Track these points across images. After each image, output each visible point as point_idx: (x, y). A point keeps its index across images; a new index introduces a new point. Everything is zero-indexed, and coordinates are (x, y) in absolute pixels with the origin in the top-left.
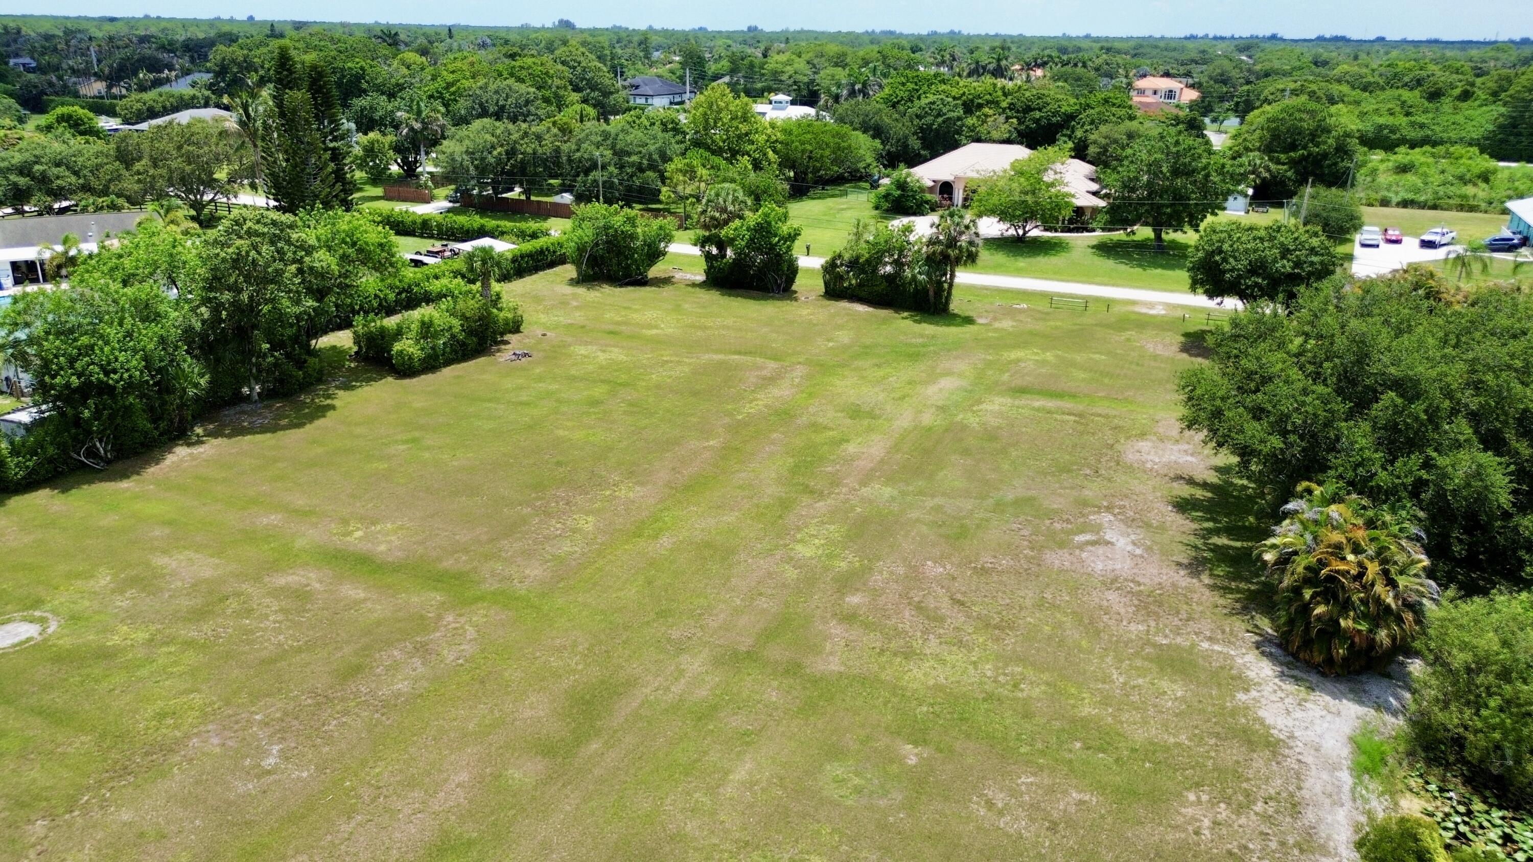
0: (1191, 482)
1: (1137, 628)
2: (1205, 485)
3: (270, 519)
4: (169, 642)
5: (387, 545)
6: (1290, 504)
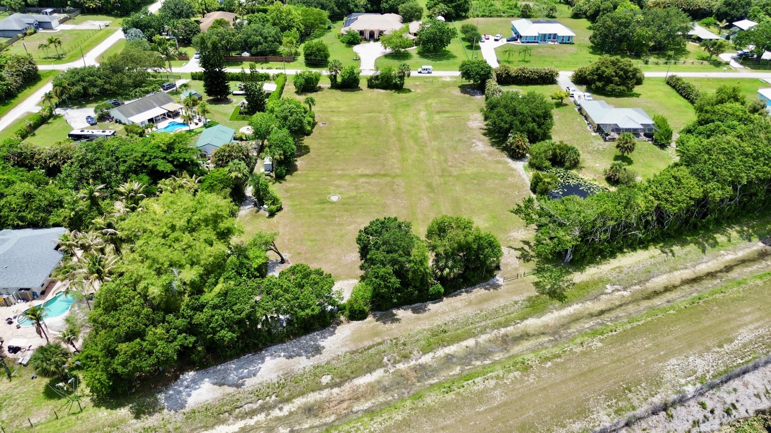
0: (483, 129)
1: (490, 158)
2: (486, 129)
3: (339, 172)
4: (361, 193)
5: (367, 172)
6: (509, 135)
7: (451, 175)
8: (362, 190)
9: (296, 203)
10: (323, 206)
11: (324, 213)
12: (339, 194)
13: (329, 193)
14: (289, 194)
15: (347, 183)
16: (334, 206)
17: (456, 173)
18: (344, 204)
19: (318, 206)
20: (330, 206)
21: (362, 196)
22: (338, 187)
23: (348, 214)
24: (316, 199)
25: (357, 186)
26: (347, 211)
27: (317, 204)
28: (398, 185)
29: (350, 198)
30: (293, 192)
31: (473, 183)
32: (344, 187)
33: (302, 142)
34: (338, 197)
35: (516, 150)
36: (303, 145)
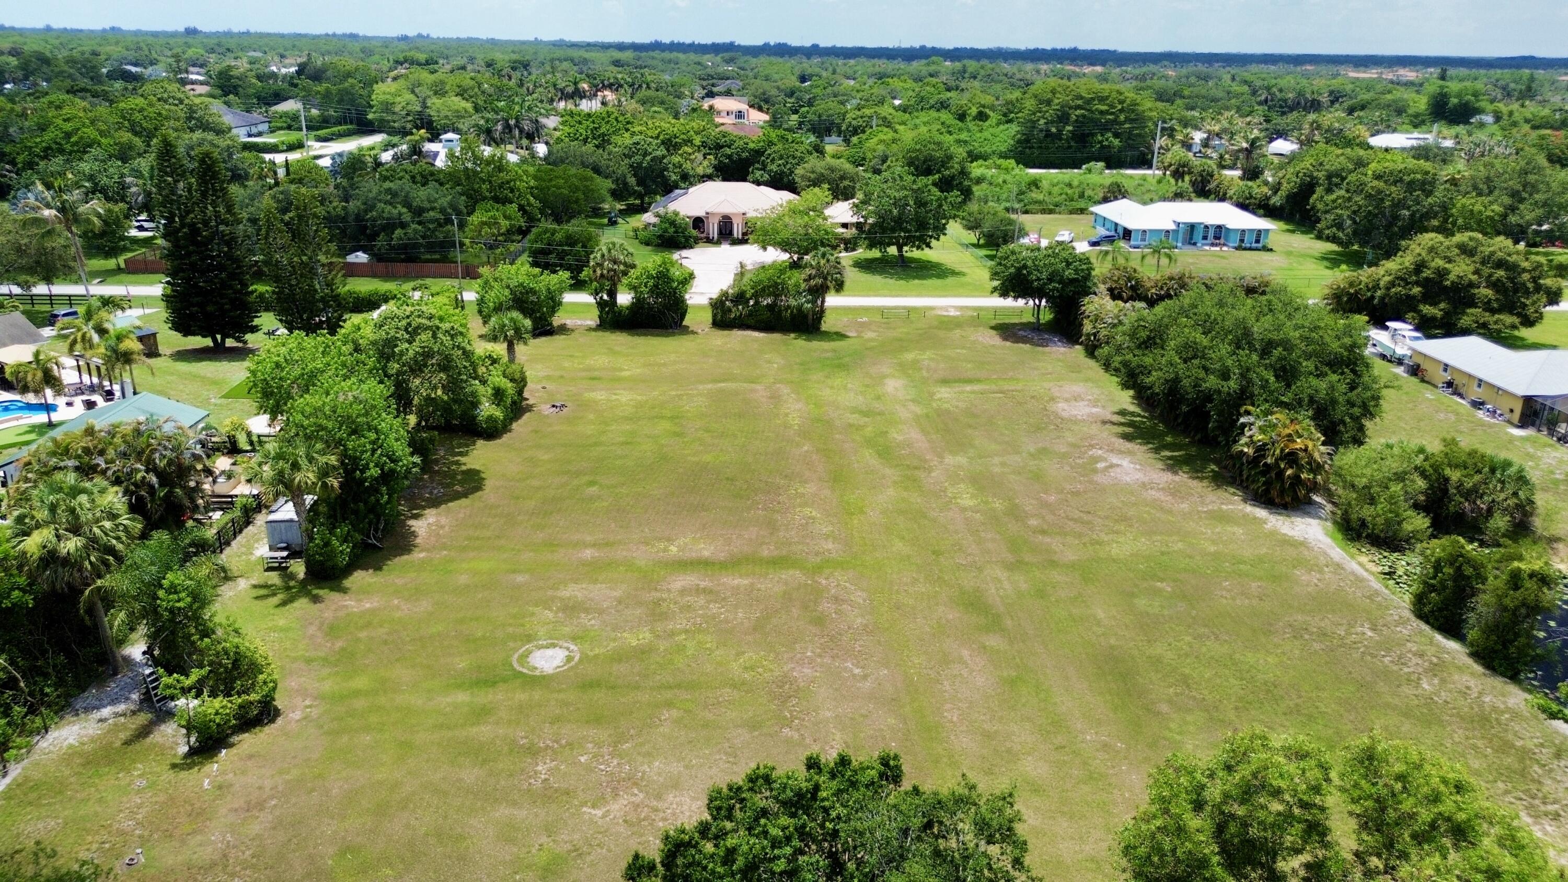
0: (1112, 423)
2: (1122, 424)
3: (588, 553)
4: (672, 634)
5: (706, 550)
6: (1242, 420)
7: (1053, 564)
8: (680, 623)
9: (361, 682)
10: (485, 697)
11: (484, 731)
12: (574, 639)
13: (529, 638)
14: (339, 644)
15: (617, 594)
16: (537, 695)
17: (1071, 556)
18: (589, 685)
19: (462, 697)
20: (521, 696)
21: (681, 649)
22: (571, 609)
23: (603, 734)
24: (462, 663)
25: (657, 603)
26: (597, 720)
27: (459, 686)
28: (836, 599)
29: (619, 657)
30: (363, 634)
31: (1157, 592)
32: (601, 612)
33: (463, 459)
34: (567, 653)
35: (1285, 470)
36: (464, 468)
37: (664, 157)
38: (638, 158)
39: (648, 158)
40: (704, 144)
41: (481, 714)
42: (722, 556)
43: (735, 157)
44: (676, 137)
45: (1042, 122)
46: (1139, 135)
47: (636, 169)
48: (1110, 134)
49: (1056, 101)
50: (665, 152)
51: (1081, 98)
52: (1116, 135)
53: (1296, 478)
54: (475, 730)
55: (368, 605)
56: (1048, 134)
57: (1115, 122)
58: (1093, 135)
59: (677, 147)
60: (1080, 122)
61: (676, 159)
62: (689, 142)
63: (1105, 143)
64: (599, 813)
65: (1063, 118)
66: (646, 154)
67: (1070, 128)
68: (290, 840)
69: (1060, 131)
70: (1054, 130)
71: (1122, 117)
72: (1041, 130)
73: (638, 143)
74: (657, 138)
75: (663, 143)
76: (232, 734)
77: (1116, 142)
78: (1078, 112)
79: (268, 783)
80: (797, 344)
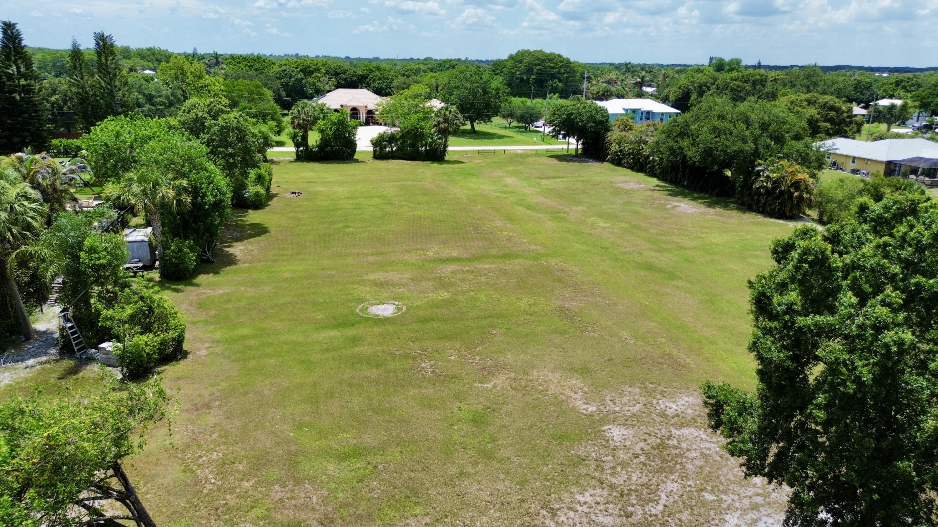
0: (657, 190)
3: (371, 259)
4: (464, 292)
5: (453, 253)
6: (757, 169)
7: (683, 248)
8: (465, 287)
9: (245, 331)
10: (350, 332)
11: (364, 350)
12: (394, 299)
14: (212, 313)
15: (408, 276)
16: (390, 328)
19: (333, 333)
20: (379, 330)
21: (476, 299)
22: (380, 284)
23: (456, 344)
24: (319, 316)
25: (440, 279)
26: (446, 337)
27: (326, 328)
29: (435, 305)
32: (403, 285)
33: (245, 219)
34: (395, 306)
35: (793, 193)
36: (248, 223)
37: (303, 79)
38: (285, 80)
39: (293, 79)
40: (327, 72)
41: (355, 341)
42: (466, 255)
43: (349, 80)
44: (309, 67)
45: (518, 73)
46: (571, 81)
47: (285, 86)
48: (556, 80)
49: (526, 61)
50: (303, 76)
51: (538, 59)
52: (560, 81)
53: (801, 197)
54: (356, 350)
55: (221, 292)
56: (522, 80)
57: (559, 73)
58: (547, 81)
59: (311, 73)
60: (539, 74)
61: (311, 80)
62: (318, 70)
63: (554, 85)
64: (490, 385)
65: (529, 71)
66: (291, 77)
67: (534, 77)
68: (247, 424)
69: (528, 79)
70: (525, 78)
71: (563, 71)
72: (518, 78)
73: (285, 71)
74: (297, 68)
75: (301, 71)
76: (155, 366)
77: (560, 85)
78: (538, 67)
79: (206, 393)
80: (435, 166)
